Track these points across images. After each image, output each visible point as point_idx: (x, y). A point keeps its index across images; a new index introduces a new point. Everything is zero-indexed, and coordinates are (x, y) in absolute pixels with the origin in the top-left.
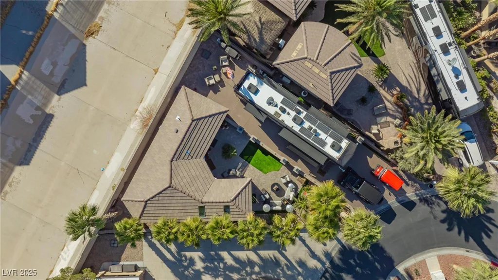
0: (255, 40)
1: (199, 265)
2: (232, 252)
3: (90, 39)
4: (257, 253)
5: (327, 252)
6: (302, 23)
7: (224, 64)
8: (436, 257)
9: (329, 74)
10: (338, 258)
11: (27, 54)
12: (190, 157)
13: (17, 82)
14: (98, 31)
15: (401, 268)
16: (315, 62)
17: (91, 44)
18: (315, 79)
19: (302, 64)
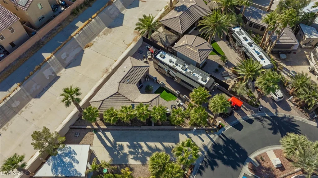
0: (164, 42)
1: (126, 150)
2: (147, 143)
3: (87, 48)
4: (163, 144)
5: (205, 145)
6: (185, 35)
7: (149, 55)
8: (272, 151)
9: (198, 50)
10: (212, 150)
11: (57, 49)
12: (129, 83)
13: (48, 59)
14: (91, 46)
15: (252, 157)
16: (191, 46)
17: (87, 51)
18: (191, 52)
19: (185, 47)
